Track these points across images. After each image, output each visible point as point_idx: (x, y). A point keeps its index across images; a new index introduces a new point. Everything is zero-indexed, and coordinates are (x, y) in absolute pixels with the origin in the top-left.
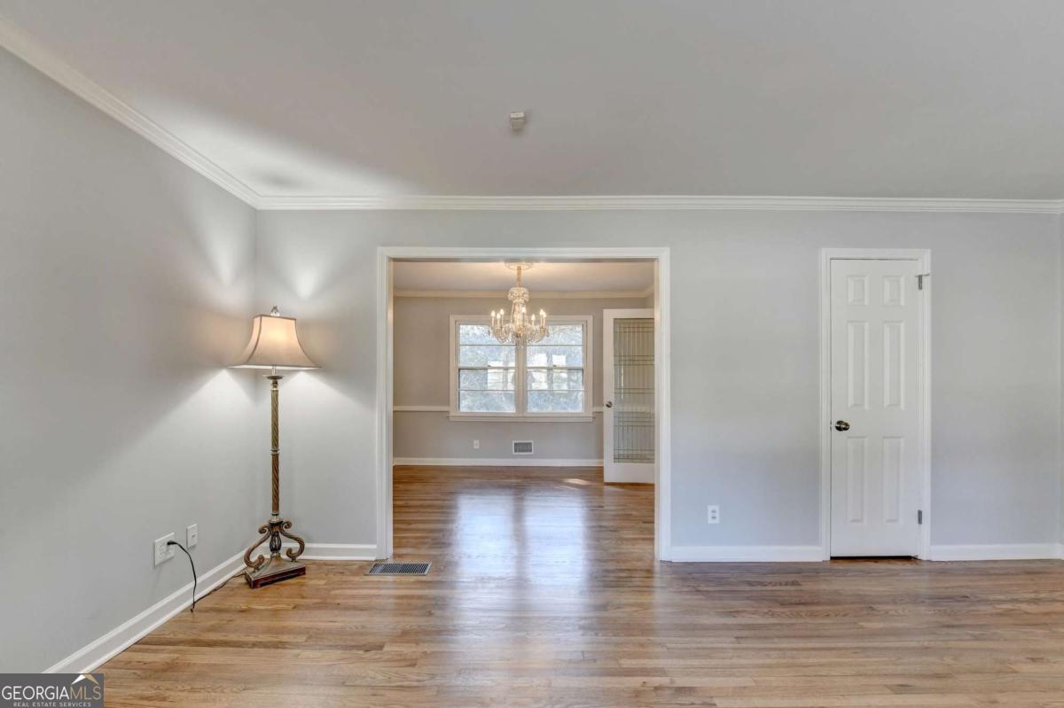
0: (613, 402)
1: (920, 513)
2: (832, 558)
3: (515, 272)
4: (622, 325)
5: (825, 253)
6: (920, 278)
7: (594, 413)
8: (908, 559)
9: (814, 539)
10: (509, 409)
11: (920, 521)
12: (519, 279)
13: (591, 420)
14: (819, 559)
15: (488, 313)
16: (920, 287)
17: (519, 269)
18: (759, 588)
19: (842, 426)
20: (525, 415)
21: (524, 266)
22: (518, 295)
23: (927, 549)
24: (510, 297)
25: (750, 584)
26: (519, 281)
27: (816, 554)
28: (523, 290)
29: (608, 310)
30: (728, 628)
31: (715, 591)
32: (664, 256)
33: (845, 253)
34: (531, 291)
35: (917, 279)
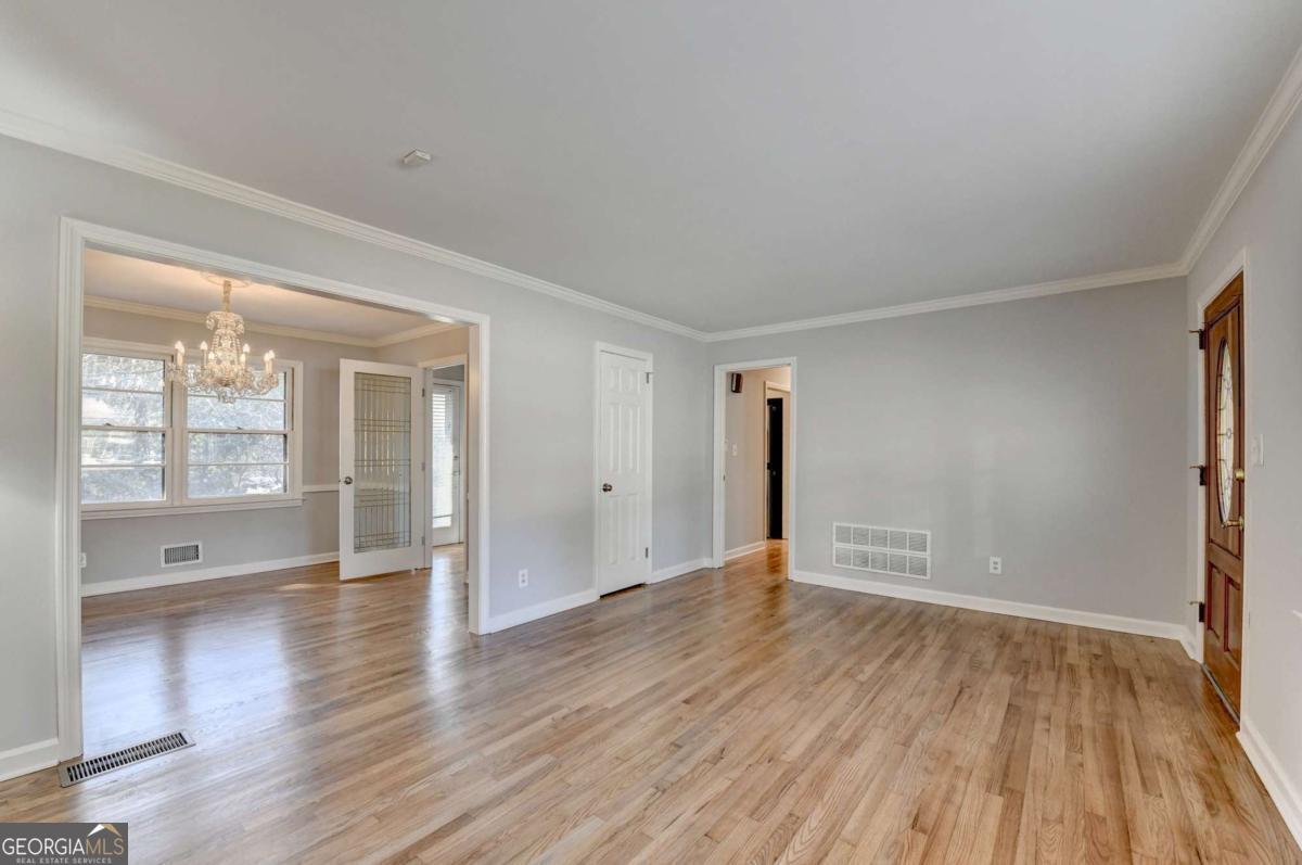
0: (353, 478)
1: (647, 550)
2: (602, 597)
3: (221, 289)
4: (366, 382)
5: (599, 345)
6: (648, 374)
7: (304, 493)
8: (639, 586)
9: (588, 585)
10: (154, 496)
11: (647, 556)
12: (227, 300)
13: (300, 503)
14: (594, 600)
15: (169, 341)
16: (648, 382)
17: (227, 285)
18: (572, 631)
19: (607, 488)
20: (186, 503)
21: (235, 283)
22: (228, 323)
23: (652, 576)
24: (210, 324)
25: (563, 630)
26: (227, 303)
27: (590, 596)
28: (232, 318)
29: (347, 361)
30: (570, 664)
31: (546, 643)
32: (484, 323)
33: (612, 348)
34: (248, 320)
35: (645, 376)
